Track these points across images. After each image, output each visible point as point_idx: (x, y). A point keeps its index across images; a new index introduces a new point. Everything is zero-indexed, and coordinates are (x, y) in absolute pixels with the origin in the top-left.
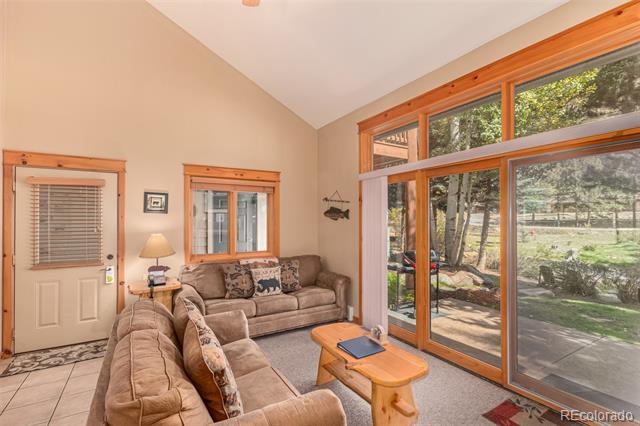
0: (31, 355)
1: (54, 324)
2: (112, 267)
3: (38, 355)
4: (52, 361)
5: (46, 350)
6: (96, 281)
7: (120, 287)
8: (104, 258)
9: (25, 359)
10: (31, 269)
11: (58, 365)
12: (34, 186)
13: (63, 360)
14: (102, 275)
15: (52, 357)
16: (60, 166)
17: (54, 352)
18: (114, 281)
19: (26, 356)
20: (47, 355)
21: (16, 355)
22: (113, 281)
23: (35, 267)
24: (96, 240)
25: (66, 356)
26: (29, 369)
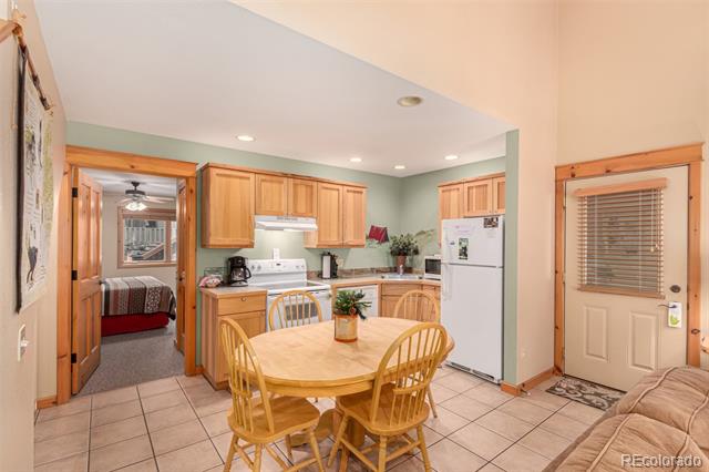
0: (578, 383)
1: (601, 357)
2: (679, 305)
3: (583, 385)
4: (595, 400)
5: (593, 384)
6: (653, 318)
7: (692, 335)
8: (665, 289)
9: (572, 384)
10: (579, 289)
11: (599, 408)
12: (582, 198)
13: (606, 404)
14: (663, 312)
15: (597, 394)
16: (608, 171)
17: (600, 390)
18: (681, 325)
19: (573, 381)
20: (592, 390)
21: (566, 376)
22: (679, 325)
23: (582, 288)
24: (654, 262)
25: (611, 402)
26: (572, 397)
